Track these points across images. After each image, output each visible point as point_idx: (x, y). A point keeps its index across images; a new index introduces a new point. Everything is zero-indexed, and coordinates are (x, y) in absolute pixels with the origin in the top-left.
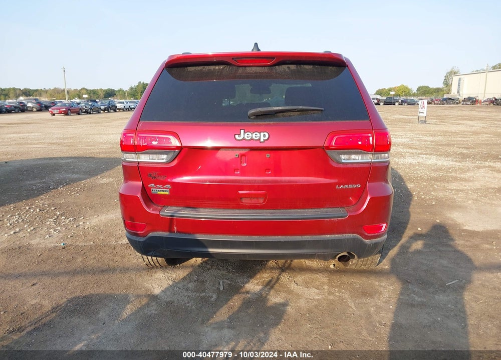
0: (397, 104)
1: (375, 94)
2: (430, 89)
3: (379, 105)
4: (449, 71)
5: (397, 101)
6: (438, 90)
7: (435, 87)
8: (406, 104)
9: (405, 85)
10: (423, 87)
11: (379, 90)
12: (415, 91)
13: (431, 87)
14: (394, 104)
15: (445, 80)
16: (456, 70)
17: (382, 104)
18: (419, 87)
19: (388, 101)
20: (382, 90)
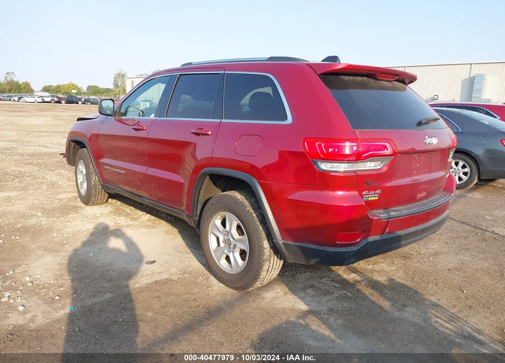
0: (80, 103)
1: (41, 91)
2: (101, 89)
3: (61, 103)
4: (117, 73)
5: (80, 100)
6: (108, 91)
7: (104, 88)
8: (89, 103)
9: (74, 83)
10: (93, 86)
11: (46, 86)
12: (85, 90)
13: (100, 87)
14: (78, 103)
15: (114, 81)
16: (123, 72)
17: (63, 102)
18: (89, 86)
19: (70, 99)
20: (49, 86)
